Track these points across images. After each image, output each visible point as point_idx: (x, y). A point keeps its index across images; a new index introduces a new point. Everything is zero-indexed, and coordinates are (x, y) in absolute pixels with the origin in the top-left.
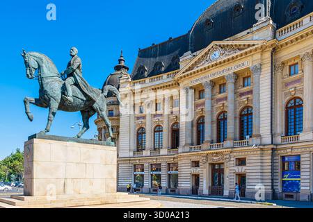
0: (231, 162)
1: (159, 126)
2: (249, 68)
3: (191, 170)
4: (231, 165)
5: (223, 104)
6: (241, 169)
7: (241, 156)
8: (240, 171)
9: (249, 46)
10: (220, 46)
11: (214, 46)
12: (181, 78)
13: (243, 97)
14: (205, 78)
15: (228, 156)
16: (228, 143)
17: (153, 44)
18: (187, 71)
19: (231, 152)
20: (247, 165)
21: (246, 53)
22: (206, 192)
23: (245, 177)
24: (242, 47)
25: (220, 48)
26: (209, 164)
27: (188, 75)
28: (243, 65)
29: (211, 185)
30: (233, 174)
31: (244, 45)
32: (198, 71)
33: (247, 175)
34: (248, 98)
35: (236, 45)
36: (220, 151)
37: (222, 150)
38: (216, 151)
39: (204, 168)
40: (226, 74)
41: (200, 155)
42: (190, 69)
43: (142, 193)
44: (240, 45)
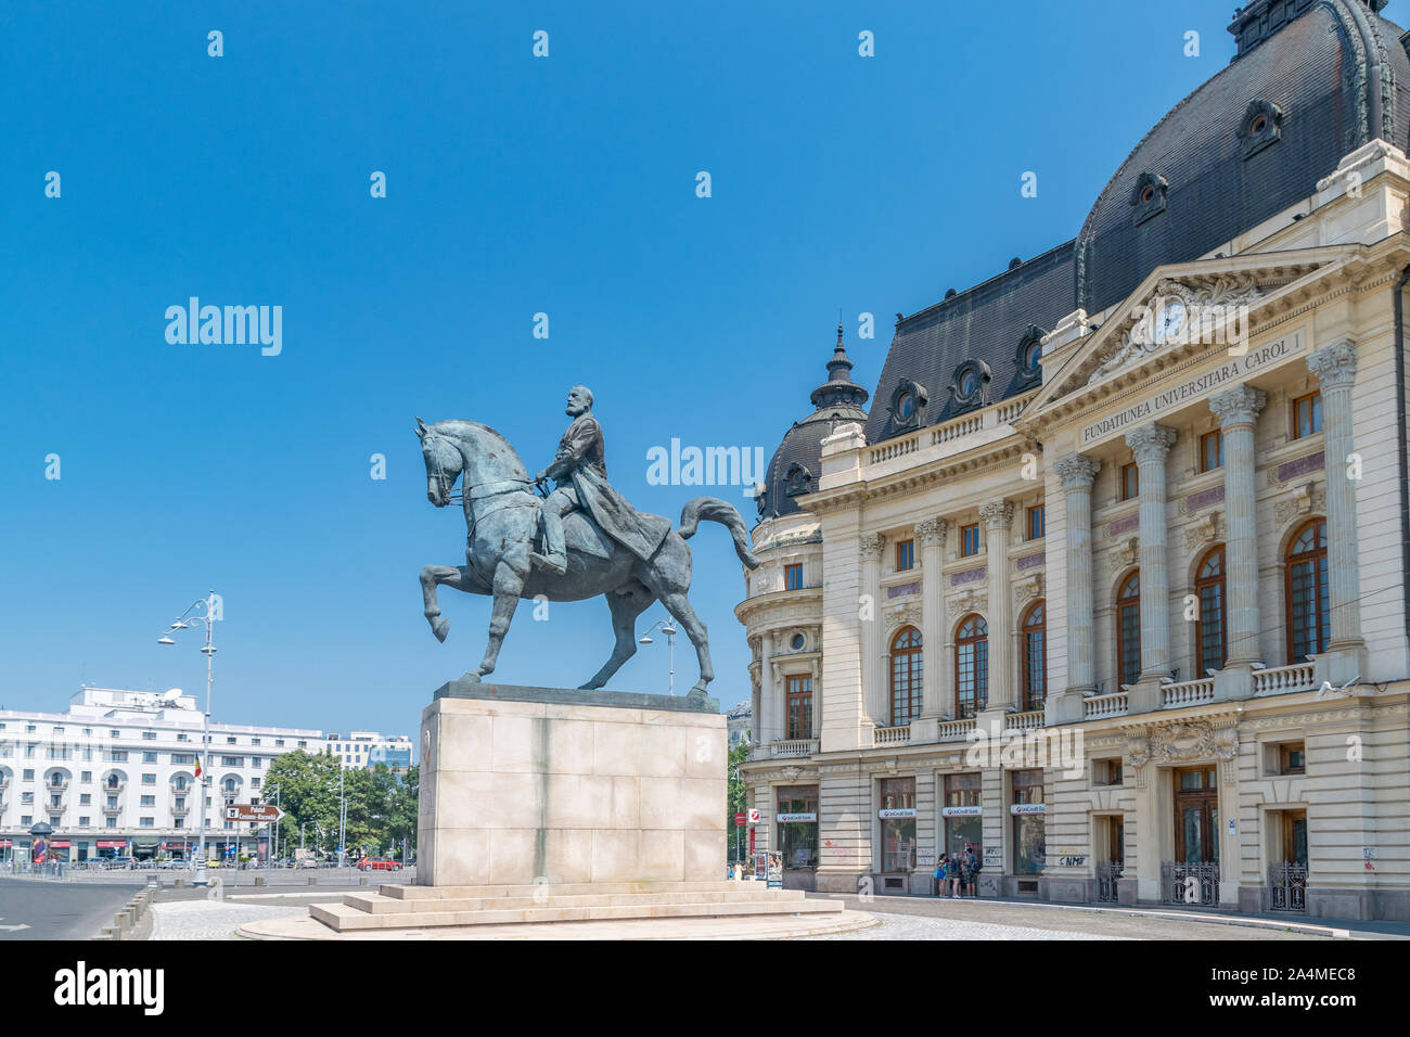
0: (1247, 762)
1: (972, 617)
2: (1302, 362)
3: (1091, 795)
4: (1246, 775)
5: (1215, 515)
6: (1285, 791)
7: (1283, 732)
8: (1282, 798)
9: (1298, 271)
10: (1185, 282)
11: (1163, 287)
12: (1044, 420)
13: (1292, 484)
14: (1136, 413)
15: (1229, 736)
16: (1231, 681)
17: (951, 293)
18: (1064, 391)
19: (1244, 717)
20: (1310, 770)
21: (1287, 303)
22: (1150, 887)
23: (1304, 822)
24: (1270, 278)
25: (1184, 291)
26: (1162, 770)
27: (1068, 409)
28: (1282, 349)
29: (1171, 857)
30: (1252, 813)
31: (1279, 271)
32: (1105, 391)
33: (1311, 812)
34: (1312, 485)
35: (1247, 275)
36: (1197, 713)
37: (1204, 712)
38: (1180, 716)
39: (1141, 787)
40: (1215, 391)
41: (1119, 733)
42: (1077, 382)
43: (909, 894)
44: (1262, 273)
